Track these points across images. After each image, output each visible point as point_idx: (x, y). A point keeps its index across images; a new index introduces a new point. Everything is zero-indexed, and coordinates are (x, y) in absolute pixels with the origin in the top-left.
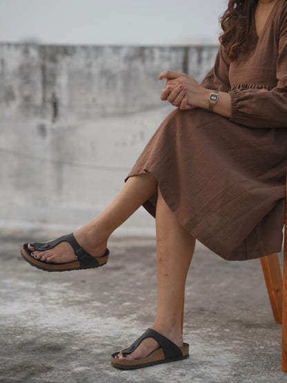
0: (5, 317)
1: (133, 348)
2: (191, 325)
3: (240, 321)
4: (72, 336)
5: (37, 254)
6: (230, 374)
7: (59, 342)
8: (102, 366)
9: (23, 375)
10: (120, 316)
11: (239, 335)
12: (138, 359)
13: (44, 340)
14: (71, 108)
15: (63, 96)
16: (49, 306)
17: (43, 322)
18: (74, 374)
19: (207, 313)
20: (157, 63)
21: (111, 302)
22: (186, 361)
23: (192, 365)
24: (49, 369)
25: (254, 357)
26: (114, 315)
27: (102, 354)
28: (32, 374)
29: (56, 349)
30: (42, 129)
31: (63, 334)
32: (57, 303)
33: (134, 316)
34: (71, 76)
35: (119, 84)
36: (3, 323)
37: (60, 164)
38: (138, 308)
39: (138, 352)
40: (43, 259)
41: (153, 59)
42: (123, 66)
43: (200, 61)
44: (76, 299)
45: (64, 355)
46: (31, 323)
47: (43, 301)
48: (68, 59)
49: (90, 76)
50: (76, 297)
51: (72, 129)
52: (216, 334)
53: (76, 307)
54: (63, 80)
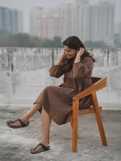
0: (2, 140)
1: (36, 148)
2: (52, 140)
3: (65, 138)
4: (20, 145)
5: (11, 124)
6: (60, 154)
7: (17, 147)
8: (28, 153)
9: (8, 156)
10: (33, 138)
11: (64, 142)
12: (37, 151)
13: (13, 146)
14: (17, 67)
15: (15, 64)
16: (13, 135)
17: (12, 140)
18: (21, 155)
19: (57, 136)
20: (44, 53)
21: (31, 133)
22: (49, 151)
23: (51, 152)
24: (15, 154)
25: (66, 149)
26: (31, 138)
27: (28, 150)
28: (11, 156)
29: (16, 148)
30: (8, 74)
31: (18, 144)
32: (16, 134)
33: (37, 138)
34: (17, 57)
35: (32, 60)
36: (1, 141)
37: (14, 85)
38: (38, 135)
39: (37, 149)
40: (13, 125)
41: (43, 52)
42: (33, 54)
43: (57, 53)
44: (21, 133)
45: (18, 150)
46: (9, 141)
47: (12, 134)
48: (16, 52)
49: (23, 57)
50: (21, 132)
51: (18, 74)
52: (58, 142)
53: (21, 135)
54: (15, 59)
